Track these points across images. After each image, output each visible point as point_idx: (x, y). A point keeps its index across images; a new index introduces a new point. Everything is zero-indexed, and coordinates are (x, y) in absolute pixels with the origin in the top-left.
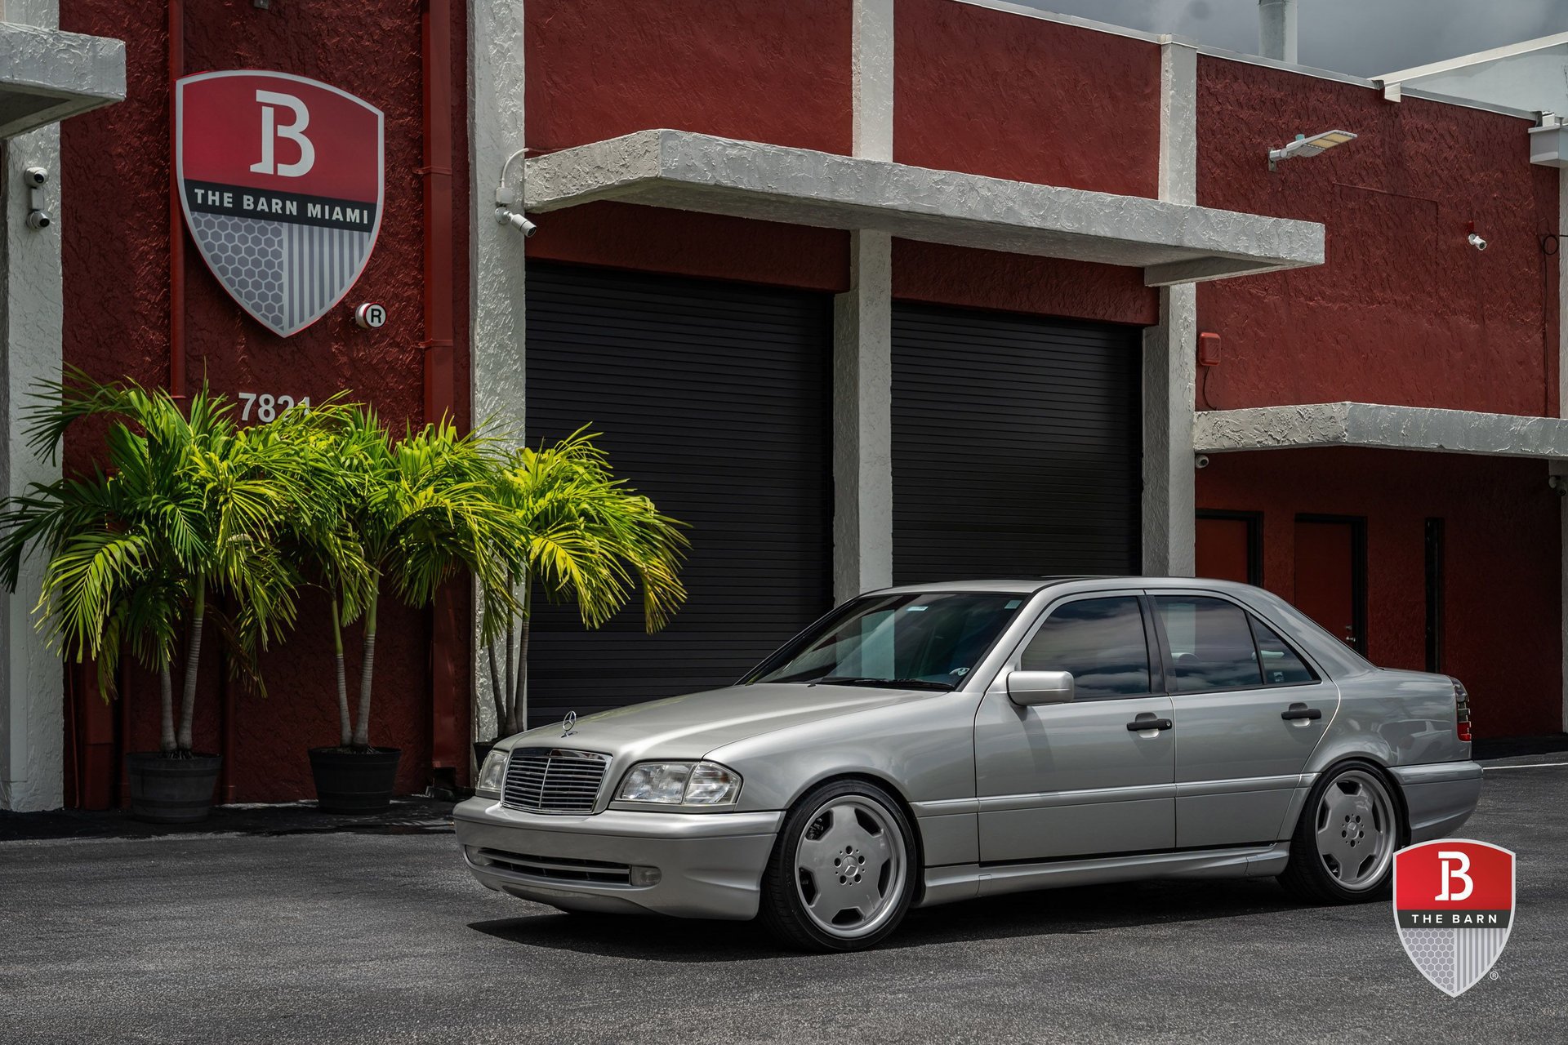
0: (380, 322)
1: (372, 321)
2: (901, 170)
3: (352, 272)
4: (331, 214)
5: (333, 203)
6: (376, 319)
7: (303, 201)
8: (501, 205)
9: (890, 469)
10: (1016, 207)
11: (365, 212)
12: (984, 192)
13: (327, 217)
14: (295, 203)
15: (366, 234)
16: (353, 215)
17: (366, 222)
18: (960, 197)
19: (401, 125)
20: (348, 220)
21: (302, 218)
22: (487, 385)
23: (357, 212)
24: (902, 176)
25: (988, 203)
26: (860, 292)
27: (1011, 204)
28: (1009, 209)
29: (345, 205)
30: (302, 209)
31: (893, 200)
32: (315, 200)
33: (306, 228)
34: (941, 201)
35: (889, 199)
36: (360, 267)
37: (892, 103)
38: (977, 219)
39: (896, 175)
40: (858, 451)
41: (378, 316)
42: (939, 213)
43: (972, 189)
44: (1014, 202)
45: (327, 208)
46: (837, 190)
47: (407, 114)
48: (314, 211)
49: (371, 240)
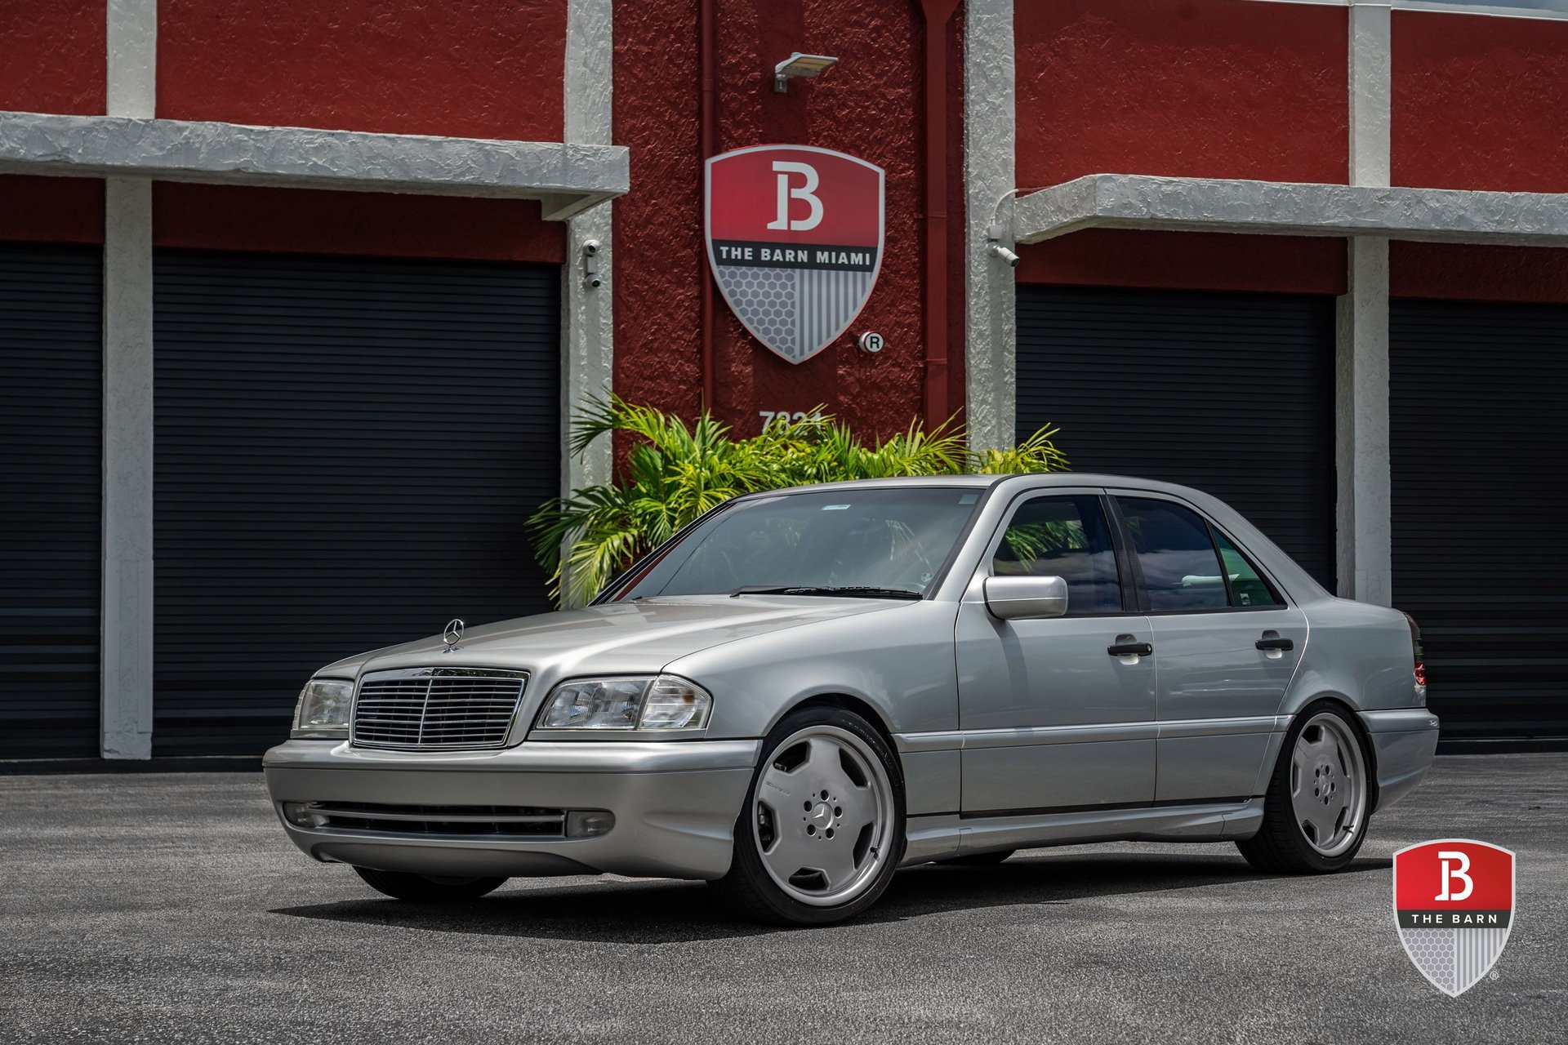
0: (878, 347)
1: (871, 347)
2: (1342, 191)
3: (855, 306)
4: (837, 258)
5: (838, 249)
6: (875, 345)
7: (812, 250)
8: (992, 240)
9: (1388, 458)
10: (1468, 215)
11: (868, 256)
12: (1433, 204)
13: (834, 261)
14: (806, 252)
15: (868, 274)
16: (857, 259)
17: (868, 263)
18: (1406, 210)
19: (903, 178)
20: (852, 263)
21: (812, 264)
22: (978, 396)
23: (860, 255)
24: (1343, 196)
25: (1437, 215)
26: (1355, 294)
27: (1462, 212)
28: (1461, 217)
29: (849, 250)
30: (812, 257)
31: (1333, 218)
32: (823, 249)
33: (815, 272)
34: (1386, 216)
35: (1329, 218)
36: (862, 302)
37: (1389, 116)
38: (1426, 229)
39: (1336, 195)
40: (1353, 442)
41: (877, 343)
42: (1384, 226)
43: (1419, 201)
44: (1466, 210)
45: (834, 254)
46: (1274, 214)
47: (908, 169)
48: (822, 257)
49: (872, 279)
